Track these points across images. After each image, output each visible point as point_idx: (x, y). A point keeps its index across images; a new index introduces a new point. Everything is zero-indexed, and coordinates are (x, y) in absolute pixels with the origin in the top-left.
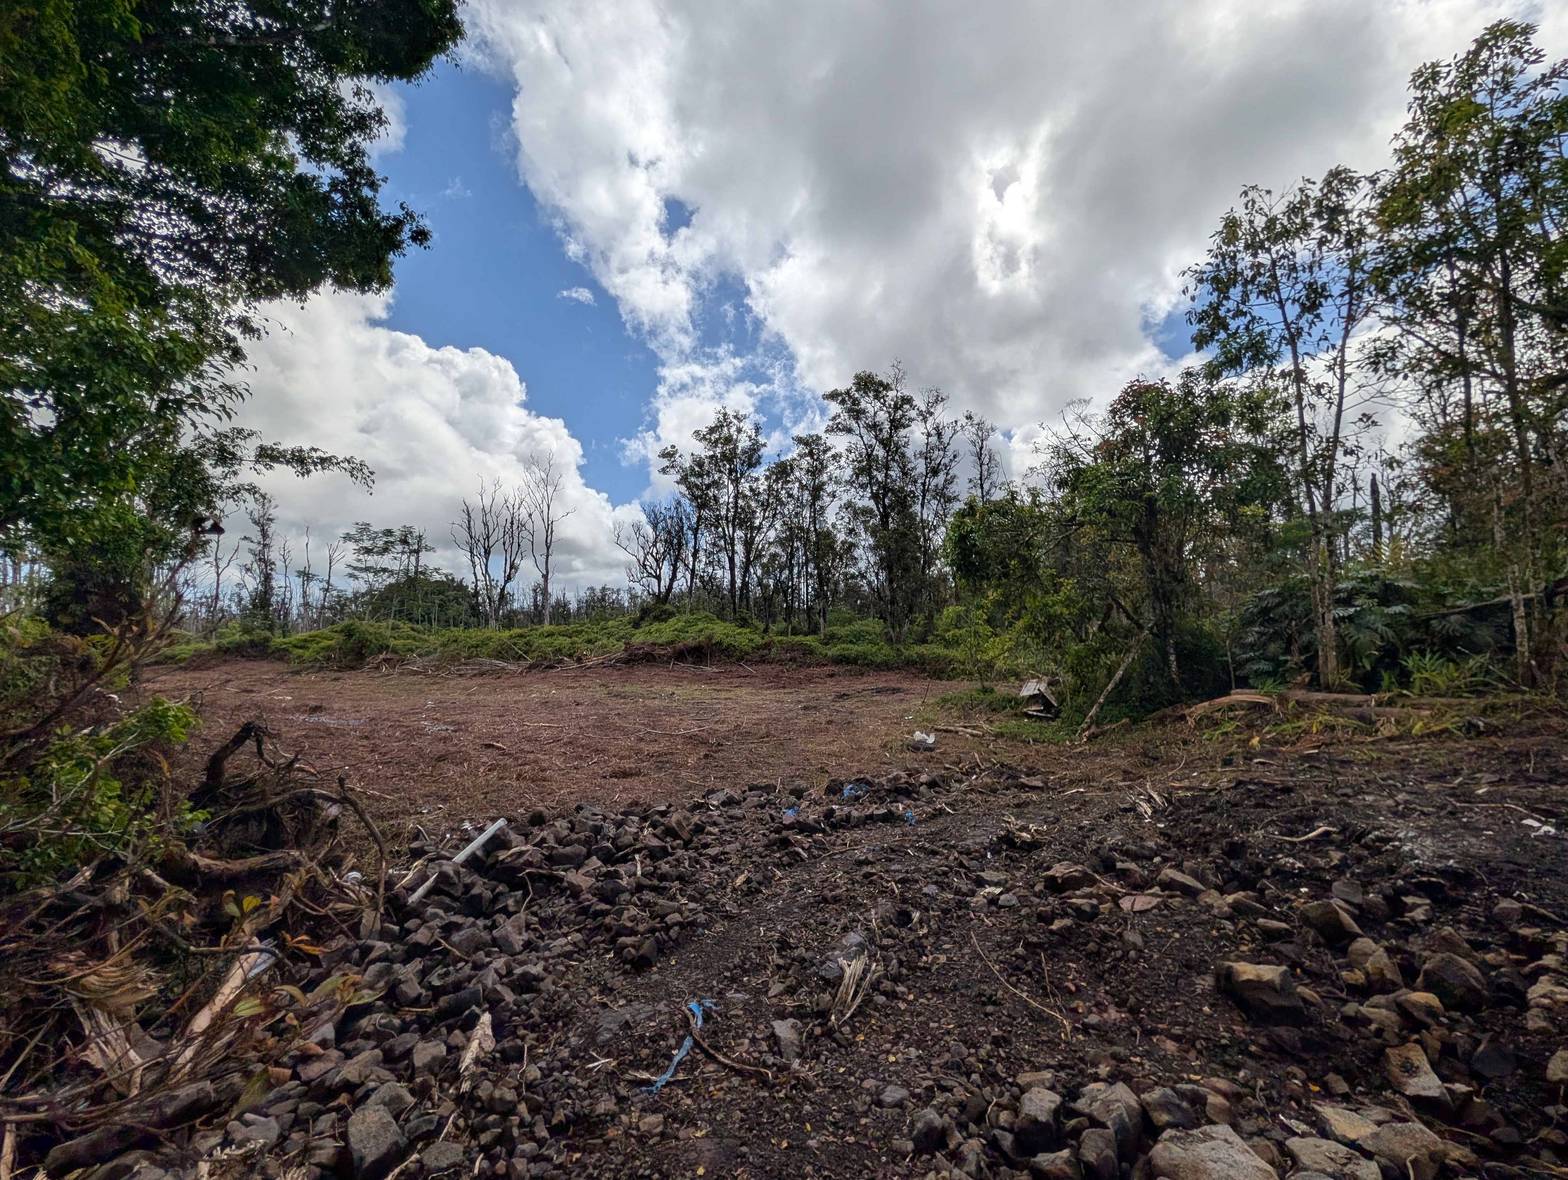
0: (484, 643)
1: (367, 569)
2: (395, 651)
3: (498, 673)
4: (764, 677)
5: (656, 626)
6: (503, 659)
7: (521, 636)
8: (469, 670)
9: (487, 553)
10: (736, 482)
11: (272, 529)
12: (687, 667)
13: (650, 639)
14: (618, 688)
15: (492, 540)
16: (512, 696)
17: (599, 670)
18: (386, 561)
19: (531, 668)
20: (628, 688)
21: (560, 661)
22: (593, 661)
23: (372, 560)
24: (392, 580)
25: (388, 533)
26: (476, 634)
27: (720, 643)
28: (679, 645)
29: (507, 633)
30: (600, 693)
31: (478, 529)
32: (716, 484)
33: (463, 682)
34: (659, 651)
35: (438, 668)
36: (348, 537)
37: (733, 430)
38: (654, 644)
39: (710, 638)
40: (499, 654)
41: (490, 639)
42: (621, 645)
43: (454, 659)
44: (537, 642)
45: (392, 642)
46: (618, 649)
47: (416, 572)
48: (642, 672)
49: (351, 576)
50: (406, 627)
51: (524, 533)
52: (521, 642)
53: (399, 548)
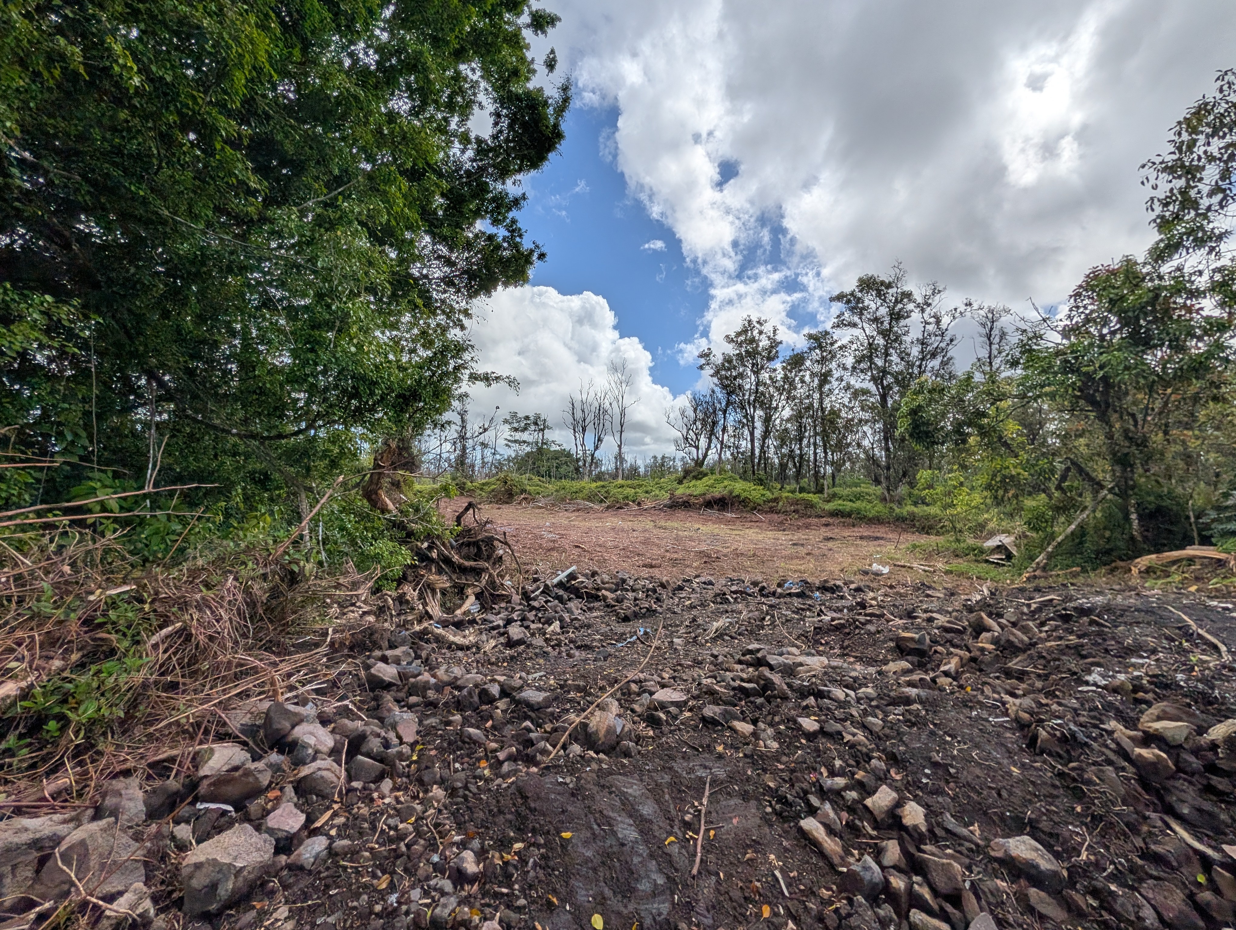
0: (580, 491)
1: (516, 441)
2: (530, 494)
3: (587, 510)
4: (770, 522)
5: (694, 482)
6: (591, 501)
7: (603, 487)
8: (571, 507)
9: (584, 430)
10: (756, 373)
11: (467, 417)
12: (714, 513)
13: (688, 492)
14: (662, 523)
15: (587, 422)
16: (594, 524)
17: (652, 512)
18: (525, 436)
19: (608, 508)
20: (669, 524)
21: (627, 505)
22: (648, 505)
23: (518, 436)
24: (528, 449)
25: (527, 418)
26: (576, 485)
27: (738, 496)
28: (708, 497)
29: (594, 485)
30: (650, 525)
31: (579, 415)
32: (741, 375)
33: (567, 514)
34: (693, 500)
35: (553, 505)
36: (506, 421)
37: (755, 333)
38: (690, 495)
39: (731, 492)
40: (589, 499)
41: (584, 488)
42: (668, 495)
43: (563, 500)
44: (614, 491)
45: (528, 488)
46: (665, 497)
47: (543, 443)
48: (681, 514)
49: (507, 445)
50: (536, 479)
51: (607, 417)
52: (603, 490)
53: (533, 427)
